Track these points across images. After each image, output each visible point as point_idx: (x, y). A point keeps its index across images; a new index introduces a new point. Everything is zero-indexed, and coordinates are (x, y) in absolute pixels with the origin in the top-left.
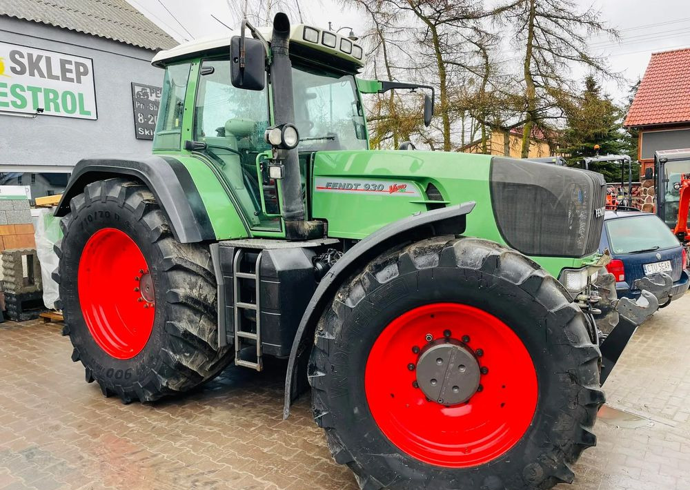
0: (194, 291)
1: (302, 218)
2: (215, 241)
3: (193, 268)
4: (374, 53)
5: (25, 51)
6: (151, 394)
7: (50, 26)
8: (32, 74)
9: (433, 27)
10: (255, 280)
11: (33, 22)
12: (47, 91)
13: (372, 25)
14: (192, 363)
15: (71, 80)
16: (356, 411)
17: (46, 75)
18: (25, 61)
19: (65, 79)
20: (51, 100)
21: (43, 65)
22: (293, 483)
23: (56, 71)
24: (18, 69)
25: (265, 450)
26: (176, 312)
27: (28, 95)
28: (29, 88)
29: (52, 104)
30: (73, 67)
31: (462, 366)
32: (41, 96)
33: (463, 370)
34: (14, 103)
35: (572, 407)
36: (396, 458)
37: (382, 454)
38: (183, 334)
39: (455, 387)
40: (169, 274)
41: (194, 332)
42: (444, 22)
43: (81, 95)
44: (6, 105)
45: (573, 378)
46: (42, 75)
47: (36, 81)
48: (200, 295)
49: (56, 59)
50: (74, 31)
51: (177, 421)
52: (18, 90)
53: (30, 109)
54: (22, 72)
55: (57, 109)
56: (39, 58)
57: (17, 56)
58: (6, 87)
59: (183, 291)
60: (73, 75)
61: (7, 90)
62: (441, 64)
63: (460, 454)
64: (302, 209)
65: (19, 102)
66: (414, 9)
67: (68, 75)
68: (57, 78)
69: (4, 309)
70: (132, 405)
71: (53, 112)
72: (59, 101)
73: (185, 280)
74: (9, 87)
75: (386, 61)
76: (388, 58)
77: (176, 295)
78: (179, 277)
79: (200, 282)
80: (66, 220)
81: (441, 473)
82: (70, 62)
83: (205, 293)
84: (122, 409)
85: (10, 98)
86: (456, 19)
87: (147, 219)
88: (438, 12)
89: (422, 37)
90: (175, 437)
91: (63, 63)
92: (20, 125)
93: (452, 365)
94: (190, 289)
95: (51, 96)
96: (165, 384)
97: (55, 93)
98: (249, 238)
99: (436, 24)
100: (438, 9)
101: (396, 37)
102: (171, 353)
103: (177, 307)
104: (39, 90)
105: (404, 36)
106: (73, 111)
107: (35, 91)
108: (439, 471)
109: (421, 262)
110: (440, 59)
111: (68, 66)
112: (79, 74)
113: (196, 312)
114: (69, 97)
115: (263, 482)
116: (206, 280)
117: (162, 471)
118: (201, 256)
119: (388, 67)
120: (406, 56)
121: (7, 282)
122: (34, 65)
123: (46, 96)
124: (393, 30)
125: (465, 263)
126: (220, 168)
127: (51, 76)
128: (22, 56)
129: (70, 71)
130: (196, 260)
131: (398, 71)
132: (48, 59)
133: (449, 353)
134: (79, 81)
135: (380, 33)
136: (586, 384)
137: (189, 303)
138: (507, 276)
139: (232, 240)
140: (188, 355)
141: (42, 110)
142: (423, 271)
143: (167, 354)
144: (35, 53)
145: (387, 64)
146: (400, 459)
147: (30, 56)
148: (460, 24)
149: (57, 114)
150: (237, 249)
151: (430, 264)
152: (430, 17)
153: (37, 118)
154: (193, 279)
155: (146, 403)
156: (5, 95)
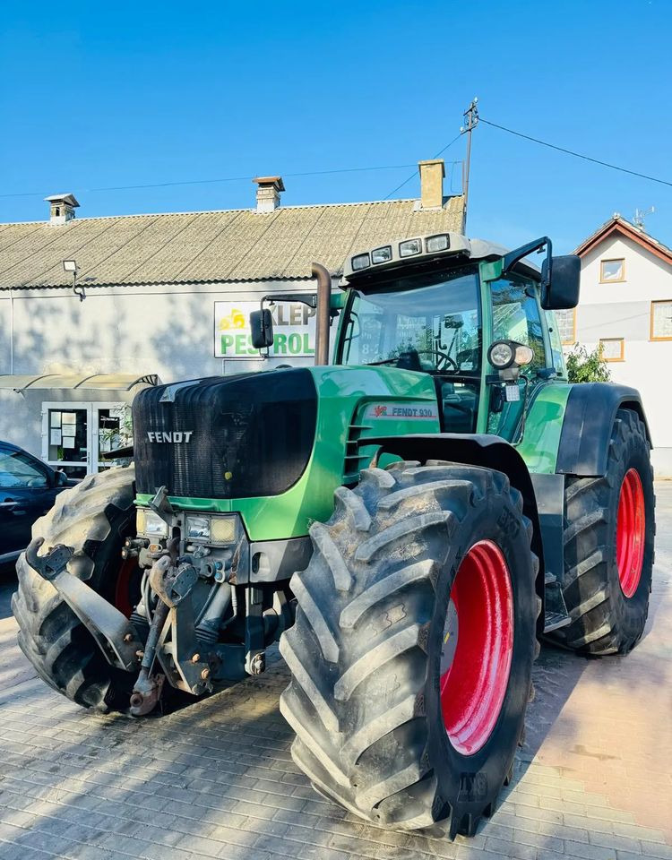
12: (277, 337)
15: (299, 323)
19: (293, 323)
20: (280, 344)
34: (251, 351)
43: (306, 336)
44: (244, 352)
55: (284, 351)
60: (301, 319)
67: (297, 319)
68: (287, 323)
71: (280, 354)
91: (293, 309)
95: (280, 340)
111: (297, 312)
112: (306, 316)
114: (295, 338)
129: (299, 315)
132: (281, 309)
134: (306, 323)
149: (284, 355)
156: (244, 344)
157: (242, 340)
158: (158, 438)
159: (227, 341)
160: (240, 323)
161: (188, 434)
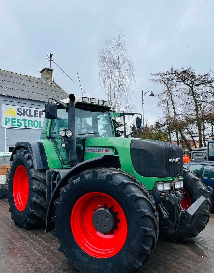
0: (39, 187)
1: (76, 161)
2: (48, 169)
3: (39, 179)
4: (167, 99)
5: (22, 108)
6: (26, 225)
7: (31, 100)
8: (24, 115)
9: (192, 88)
10: (56, 183)
11: (25, 99)
12: (29, 121)
13: (166, 88)
14: (38, 213)
15: (37, 117)
16: (66, 231)
17: (29, 115)
18: (22, 111)
19: (35, 116)
20: (30, 124)
21: (28, 112)
22: (53, 260)
23: (33, 114)
24: (20, 114)
25: (52, 248)
26: (32, 194)
27: (22, 122)
28: (23, 120)
29: (30, 125)
30: (38, 113)
31: (107, 217)
32: (27, 122)
33: (108, 219)
34: (18, 125)
35: (137, 235)
36: (79, 252)
37: (74, 249)
38: (33, 202)
39: (105, 226)
40: (31, 180)
41: (38, 201)
42: (197, 85)
43: (40, 122)
44: (15, 125)
45: (137, 223)
46: (27, 116)
47: (26, 118)
48: (41, 188)
49: (33, 110)
50: (39, 101)
51: (31, 235)
52: (19, 121)
53: (23, 126)
54: (21, 115)
55: (32, 126)
56: (27, 110)
57: (20, 110)
58: (15, 120)
59: (35, 186)
60: (38, 115)
61: (16, 121)
62: (196, 102)
63: (104, 253)
64: (76, 158)
65: (19, 125)
66: (183, 81)
67: (36, 115)
68: (32, 116)
69: (5, 194)
70: (21, 228)
71: (30, 127)
72: (33, 124)
73: (36, 183)
74: (16, 120)
75: (172, 102)
76: (173, 101)
77: (32, 188)
78: (34, 182)
79: (41, 184)
80: (12, 162)
81: (94, 259)
82: (37, 111)
83: (43, 188)
84: (17, 229)
85: (17, 123)
86: (201, 84)
87: (28, 162)
88: (193, 82)
89: (188, 92)
90: (27, 240)
91: (35, 111)
92: (19, 132)
93: (104, 217)
94: (37, 186)
95: (30, 122)
96: (29, 221)
97: (32, 121)
98: (63, 169)
99: (193, 87)
100: (192, 81)
101: (177, 93)
102: (31, 209)
103: (33, 192)
104: (26, 120)
105: (180, 92)
106: (37, 127)
107: (25, 120)
108: (93, 259)
109: (87, 176)
110: (195, 99)
111: (36, 112)
112: (40, 115)
113: (39, 194)
114: (36, 122)
115: (43, 258)
116: (43, 183)
117: (14, 251)
118: (43, 175)
119: (173, 104)
120: (181, 99)
121: (6, 184)
122: (25, 113)
123: (29, 122)
124: (175, 90)
125: (100, 177)
126: (56, 145)
127: (30, 116)
128: (21, 110)
129: (37, 114)
130: (41, 176)
131: (177, 105)
132: (30, 111)
133: (103, 212)
134: (40, 117)
135: (169, 92)
136: (142, 226)
137: (36, 191)
138: (114, 182)
139: (55, 169)
140: (36, 210)
141: (26, 127)
142: (87, 179)
143: (29, 209)
144: (26, 109)
145: (172, 103)
146: (80, 252)
147: (24, 109)
148: (204, 86)
149: (32, 128)
150: (53, 172)
151: (90, 177)
152: (190, 84)
153: (25, 129)
154: (39, 183)
155: (24, 228)
156: (15, 122)
157: (14, 121)
158: (172, 160)
159: (7, 120)
160: (13, 114)
161: (179, 159)
